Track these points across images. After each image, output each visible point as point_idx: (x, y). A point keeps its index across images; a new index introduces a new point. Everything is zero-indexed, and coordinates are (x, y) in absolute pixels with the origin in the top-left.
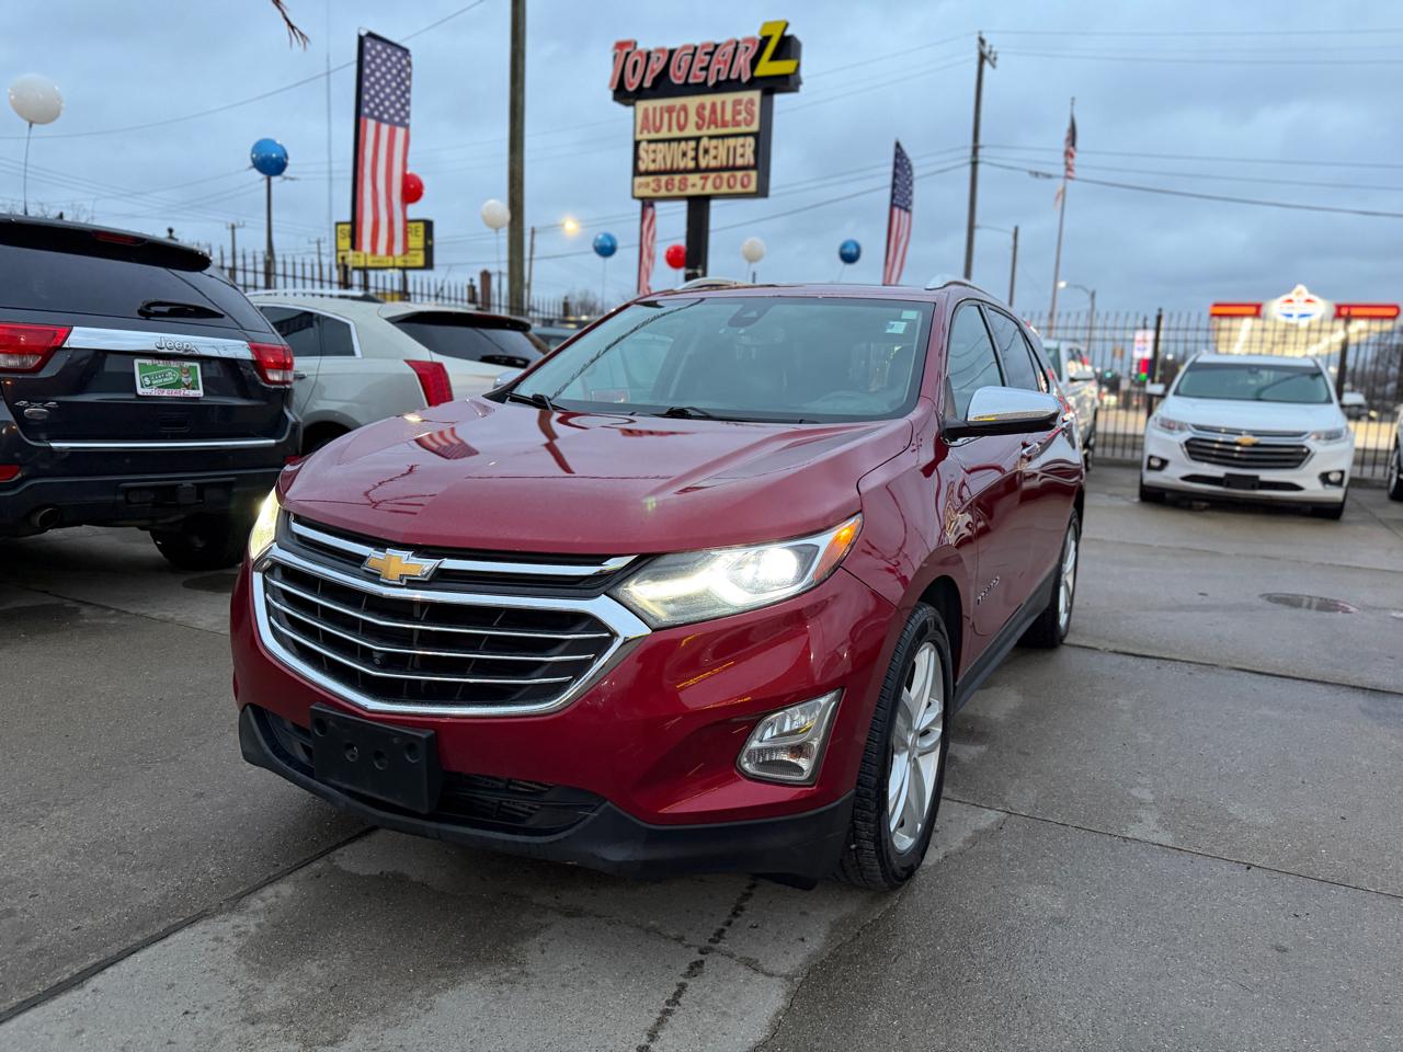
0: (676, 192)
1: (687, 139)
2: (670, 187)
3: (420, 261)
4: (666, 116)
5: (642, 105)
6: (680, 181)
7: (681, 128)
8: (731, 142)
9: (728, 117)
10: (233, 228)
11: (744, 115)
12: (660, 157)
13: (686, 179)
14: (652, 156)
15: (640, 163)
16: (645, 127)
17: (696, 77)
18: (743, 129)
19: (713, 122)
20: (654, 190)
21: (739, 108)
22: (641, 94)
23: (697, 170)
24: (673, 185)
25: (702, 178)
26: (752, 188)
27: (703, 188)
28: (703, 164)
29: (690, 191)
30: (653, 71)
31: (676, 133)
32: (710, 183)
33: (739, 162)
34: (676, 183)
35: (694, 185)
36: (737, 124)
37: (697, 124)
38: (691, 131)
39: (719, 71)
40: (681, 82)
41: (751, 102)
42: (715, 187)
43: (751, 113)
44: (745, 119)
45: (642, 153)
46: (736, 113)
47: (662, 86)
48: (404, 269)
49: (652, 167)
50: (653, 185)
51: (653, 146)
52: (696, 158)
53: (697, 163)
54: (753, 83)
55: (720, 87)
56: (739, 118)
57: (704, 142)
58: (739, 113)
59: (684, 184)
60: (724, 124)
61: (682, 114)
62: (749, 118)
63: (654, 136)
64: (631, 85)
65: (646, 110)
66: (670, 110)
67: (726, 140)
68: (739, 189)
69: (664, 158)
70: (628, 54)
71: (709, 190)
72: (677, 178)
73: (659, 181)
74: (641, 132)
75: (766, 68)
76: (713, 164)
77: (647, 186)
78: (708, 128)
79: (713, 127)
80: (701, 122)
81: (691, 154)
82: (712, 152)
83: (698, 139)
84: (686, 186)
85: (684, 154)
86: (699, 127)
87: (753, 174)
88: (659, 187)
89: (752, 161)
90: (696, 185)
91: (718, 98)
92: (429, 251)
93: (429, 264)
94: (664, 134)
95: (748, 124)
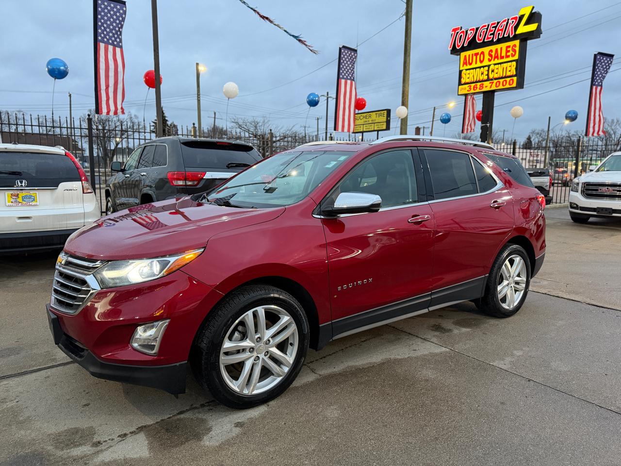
0: (478, 90)
1: (483, 67)
2: (475, 88)
3: (384, 127)
4: (474, 57)
5: (463, 54)
6: (480, 86)
7: (481, 62)
8: (505, 65)
9: (504, 54)
10: (318, 119)
11: (511, 52)
12: (471, 76)
13: (483, 84)
14: (468, 76)
15: (462, 79)
16: (465, 63)
17: (488, 38)
18: (511, 59)
19: (496, 57)
20: (468, 91)
21: (508, 49)
22: (463, 49)
23: (488, 79)
24: (477, 88)
25: (490, 83)
26: (514, 85)
27: (491, 87)
28: (491, 76)
29: (485, 89)
30: (468, 38)
31: (479, 64)
32: (494, 84)
33: (509, 74)
34: (478, 86)
35: (486, 87)
36: (507, 56)
37: (489, 59)
38: (486, 63)
39: (499, 34)
40: (482, 41)
41: (515, 46)
42: (496, 86)
43: (515, 51)
44: (512, 54)
45: (463, 75)
46: (507, 51)
47: (473, 44)
48: (378, 131)
49: (468, 81)
50: (468, 88)
51: (468, 71)
52: (488, 75)
53: (488, 77)
54: (516, 37)
55: (499, 41)
56: (508, 54)
57: (492, 67)
58: (509, 51)
59: (482, 86)
60: (502, 57)
61: (482, 55)
62: (514, 53)
63: (469, 67)
64: (458, 46)
65: (465, 56)
66: (476, 54)
67: (502, 65)
68: (508, 86)
69: (473, 76)
70: (457, 33)
71: (494, 88)
72: (479, 84)
73: (470, 86)
74: (463, 66)
75: (522, 29)
76: (496, 76)
77: (465, 89)
78: (494, 60)
79: (496, 59)
80: (490, 58)
81: (486, 73)
82: (496, 71)
83: (489, 66)
84: (483, 87)
85: (482, 74)
86: (490, 60)
87: (515, 79)
88: (470, 89)
89: (515, 73)
90: (487, 86)
91: (499, 46)
92: (388, 122)
93: (388, 128)
94: (474, 66)
95: (513, 56)
